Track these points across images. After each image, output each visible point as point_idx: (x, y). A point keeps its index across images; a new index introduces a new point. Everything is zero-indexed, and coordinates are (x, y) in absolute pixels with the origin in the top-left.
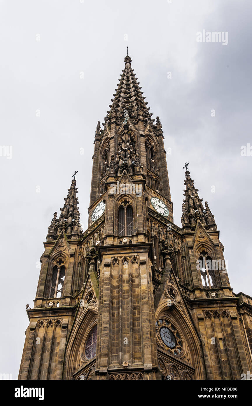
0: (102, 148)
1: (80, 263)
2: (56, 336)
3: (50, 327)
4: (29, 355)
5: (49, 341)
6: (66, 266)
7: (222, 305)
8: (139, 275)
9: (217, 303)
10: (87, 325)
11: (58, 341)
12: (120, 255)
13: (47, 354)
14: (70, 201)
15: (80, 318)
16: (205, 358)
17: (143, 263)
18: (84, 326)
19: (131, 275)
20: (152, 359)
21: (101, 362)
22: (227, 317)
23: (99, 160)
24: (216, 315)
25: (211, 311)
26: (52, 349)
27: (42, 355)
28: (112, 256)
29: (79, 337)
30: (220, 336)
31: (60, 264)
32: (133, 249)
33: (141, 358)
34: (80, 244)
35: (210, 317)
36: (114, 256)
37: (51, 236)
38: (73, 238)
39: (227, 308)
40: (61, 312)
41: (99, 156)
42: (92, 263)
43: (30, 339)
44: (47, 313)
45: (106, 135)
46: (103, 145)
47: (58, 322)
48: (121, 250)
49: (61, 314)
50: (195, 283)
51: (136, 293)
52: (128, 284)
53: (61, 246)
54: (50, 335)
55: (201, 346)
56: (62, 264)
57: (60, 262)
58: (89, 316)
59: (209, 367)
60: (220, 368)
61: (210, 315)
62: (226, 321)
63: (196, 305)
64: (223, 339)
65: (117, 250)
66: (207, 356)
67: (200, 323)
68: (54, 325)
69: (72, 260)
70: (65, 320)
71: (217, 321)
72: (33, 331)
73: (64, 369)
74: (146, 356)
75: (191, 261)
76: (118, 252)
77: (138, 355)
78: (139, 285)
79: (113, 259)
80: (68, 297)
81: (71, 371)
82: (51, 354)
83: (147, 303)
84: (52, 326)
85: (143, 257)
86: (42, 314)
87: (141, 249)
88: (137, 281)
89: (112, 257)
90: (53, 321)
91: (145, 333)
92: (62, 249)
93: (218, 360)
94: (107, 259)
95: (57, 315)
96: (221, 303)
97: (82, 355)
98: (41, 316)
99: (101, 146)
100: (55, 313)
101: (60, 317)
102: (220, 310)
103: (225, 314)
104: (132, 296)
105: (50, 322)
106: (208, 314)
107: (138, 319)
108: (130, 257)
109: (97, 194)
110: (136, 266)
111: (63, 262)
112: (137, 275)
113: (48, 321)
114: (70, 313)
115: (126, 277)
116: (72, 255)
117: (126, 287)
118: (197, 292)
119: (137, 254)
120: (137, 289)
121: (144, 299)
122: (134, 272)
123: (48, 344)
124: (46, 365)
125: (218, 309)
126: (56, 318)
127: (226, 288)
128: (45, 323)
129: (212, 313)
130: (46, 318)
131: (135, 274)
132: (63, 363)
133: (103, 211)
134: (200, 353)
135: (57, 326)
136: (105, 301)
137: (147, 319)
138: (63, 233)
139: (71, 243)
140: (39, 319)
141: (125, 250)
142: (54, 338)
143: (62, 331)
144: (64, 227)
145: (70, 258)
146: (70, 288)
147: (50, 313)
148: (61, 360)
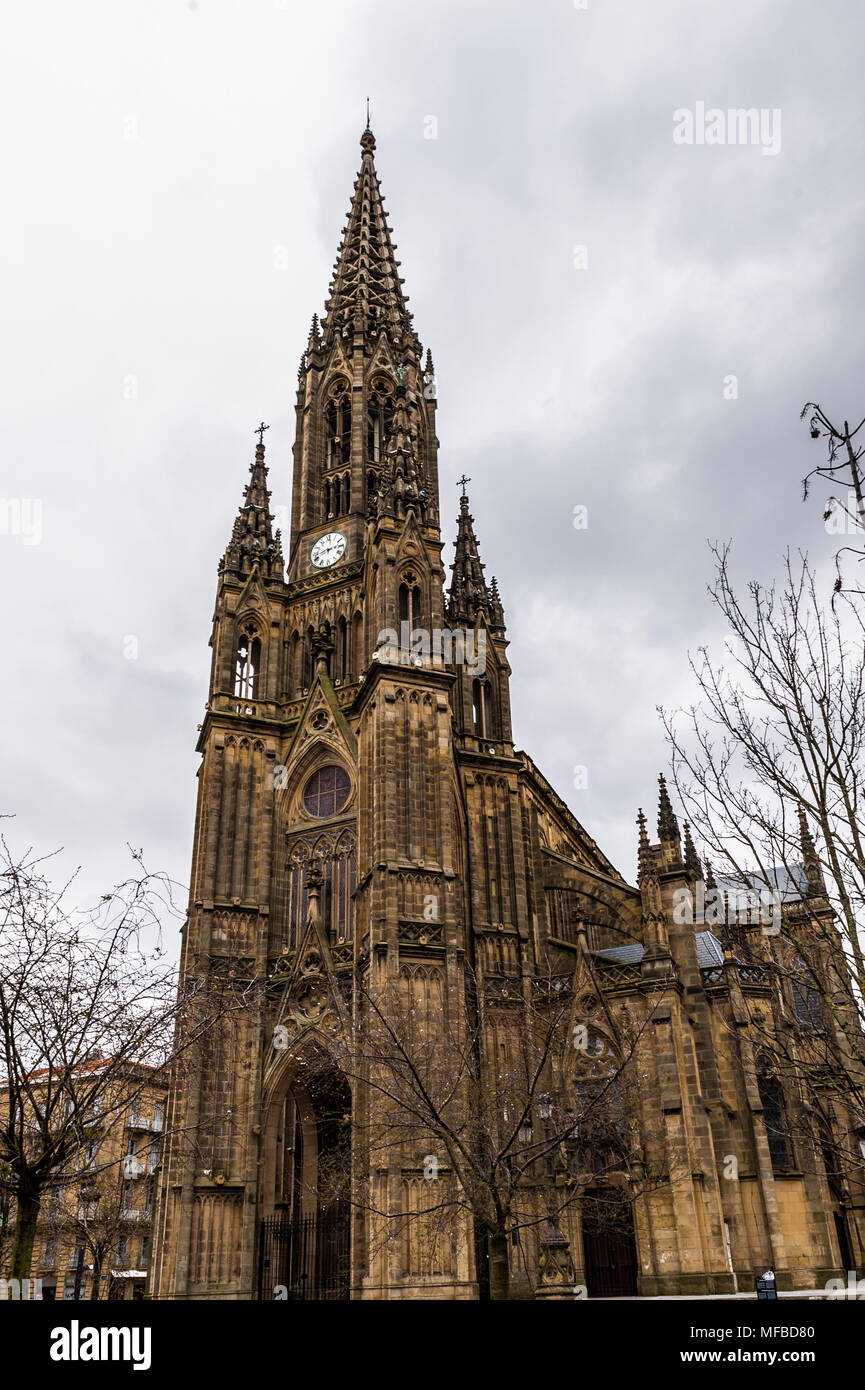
0: (325, 393)
1: (289, 643)
2: (255, 766)
3: (244, 748)
4: (218, 790)
5: (245, 772)
6: (264, 641)
7: (499, 768)
8: (434, 728)
9: (493, 765)
10: (311, 762)
11: (258, 775)
12: (407, 685)
13: (243, 793)
14: (257, 495)
15: (300, 750)
16: (470, 842)
17: (442, 710)
18: (305, 763)
19: (421, 724)
20: (453, 861)
21: (387, 854)
22: (503, 787)
23: (319, 422)
24: (491, 781)
25: (484, 774)
26: (251, 786)
27: (235, 793)
28: (395, 683)
29: (296, 778)
30: (490, 812)
31: (251, 634)
32: (427, 680)
33: (438, 856)
34: (287, 602)
35: (480, 783)
36: (398, 684)
37: (234, 572)
38: (273, 588)
39: (505, 774)
40: (262, 728)
41: (319, 411)
42: (322, 659)
43: (217, 764)
44: (240, 724)
45: (336, 364)
46: (327, 387)
47: (259, 743)
48: (410, 677)
49: (262, 732)
50: (466, 724)
51: (429, 757)
52: (417, 739)
53: (253, 597)
54: (246, 763)
55: (466, 824)
56: (255, 635)
57: (251, 629)
58: (317, 750)
59: (474, 855)
60: (486, 858)
61: (482, 780)
62: (500, 792)
63: (466, 761)
64: (495, 820)
65: (404, 676)
66: (472, 840)
67: (469, 791)
68: (252, 747)
69: (275, 633)
70: (271, 744)
71: (488, 790)
72: (220, 752)
73: (273, 822)
74: (445, 856)
75: (464, 686)
76: (404, 680)
77: (431, 850)
78: (435, 744)
79: (397, 689)
80: (272, 703)
81: (284, 827)
82: (250, 794)
83: (446, 778)
84: (248, 748)
85: (442, 699)
86: (232, 723)
87: (438, 682)
88: (431, 735)
89: (395, 686)
90: (249, 739)
91: (445, 823)
92: (254, 604)
93: (485, 845)
94: (386, 687)
95: (256, 731)
96: (500, 766)
97: (301, 807)
98: (231, 727)
99: (323, 386)
100: (253, 727)
101: (261, 737)
102: (496, 776)
103: (502, 783)
104: (423, 760)
105: (245, 741)
106: (479, 778)
107: (432, 799)
108: (422, 692)
109: (317, 504)
110: (428, 710)
111: (256, 631)
112: (430, 725)
113: (241, 738)
114: (278, 734)
115: (414, 725)
116: (275, 625)
117: (414, 743)
118: (467, 740)
119: (431, 690)
120: (430, 750)
121: (444, 770)
122: (425, 719)
123: (244, 776)
124: (243, 810)
125: (494, 773)
126: (254, 736)
127: (507, 743)
128: (239, 740)
129: (485, 778)
130: (237, 732)
131: (428, 724)
132: (271, 812)
133: (338, 557)
134: (464, 833)
135: (255, 749)
136: (389, 762)
137: (447, 803)
138: (256, 571)
139: (272, 597)
140: (226, 731)
141: (415, 678)
142: (252, 770)
143: (267, 761)
144: (257, 559)
145: (272, 629)
146: (275, 687)
147: (244, 725)
148: (268, 808)
